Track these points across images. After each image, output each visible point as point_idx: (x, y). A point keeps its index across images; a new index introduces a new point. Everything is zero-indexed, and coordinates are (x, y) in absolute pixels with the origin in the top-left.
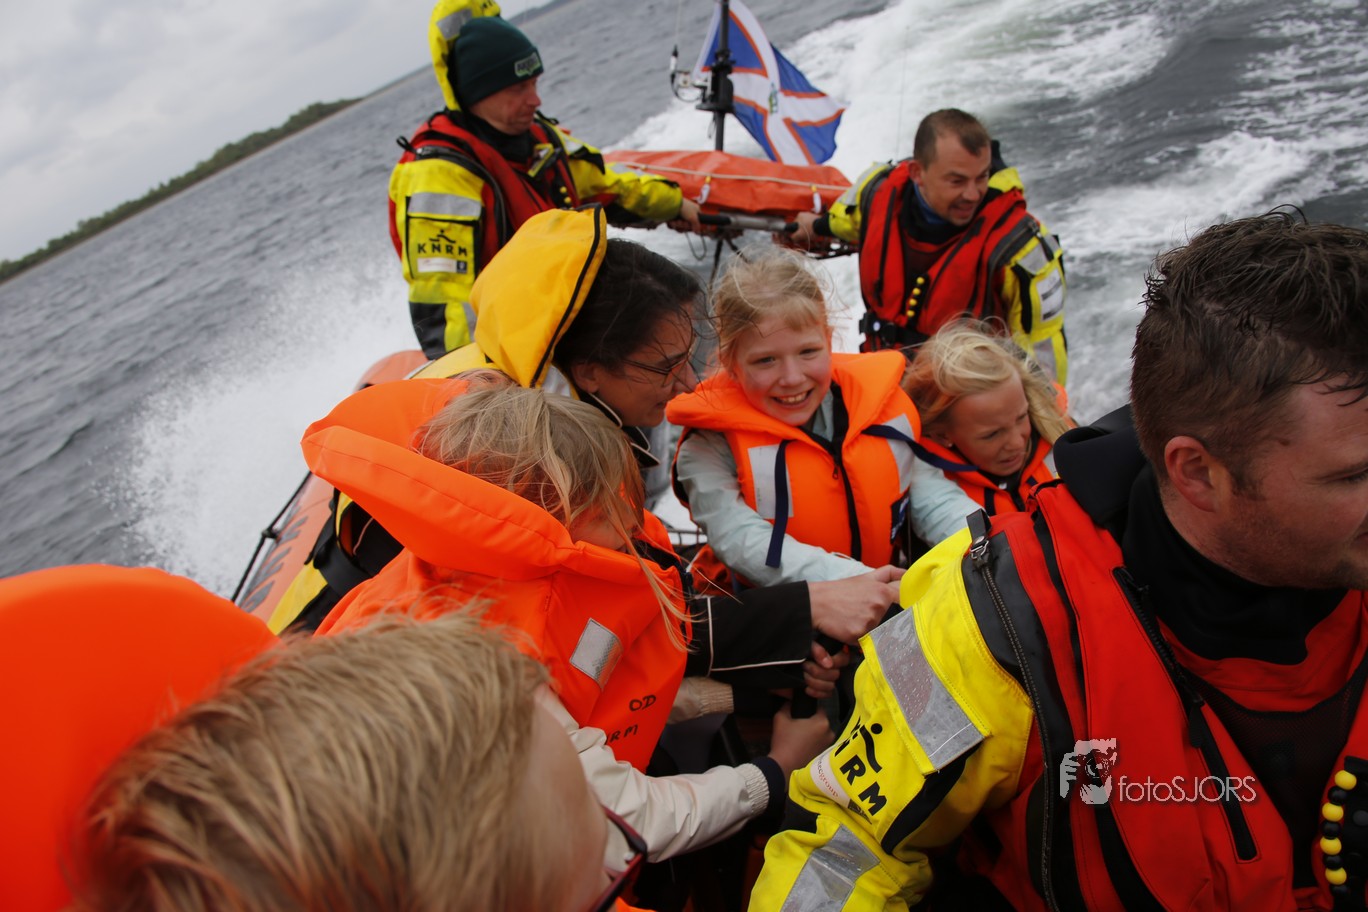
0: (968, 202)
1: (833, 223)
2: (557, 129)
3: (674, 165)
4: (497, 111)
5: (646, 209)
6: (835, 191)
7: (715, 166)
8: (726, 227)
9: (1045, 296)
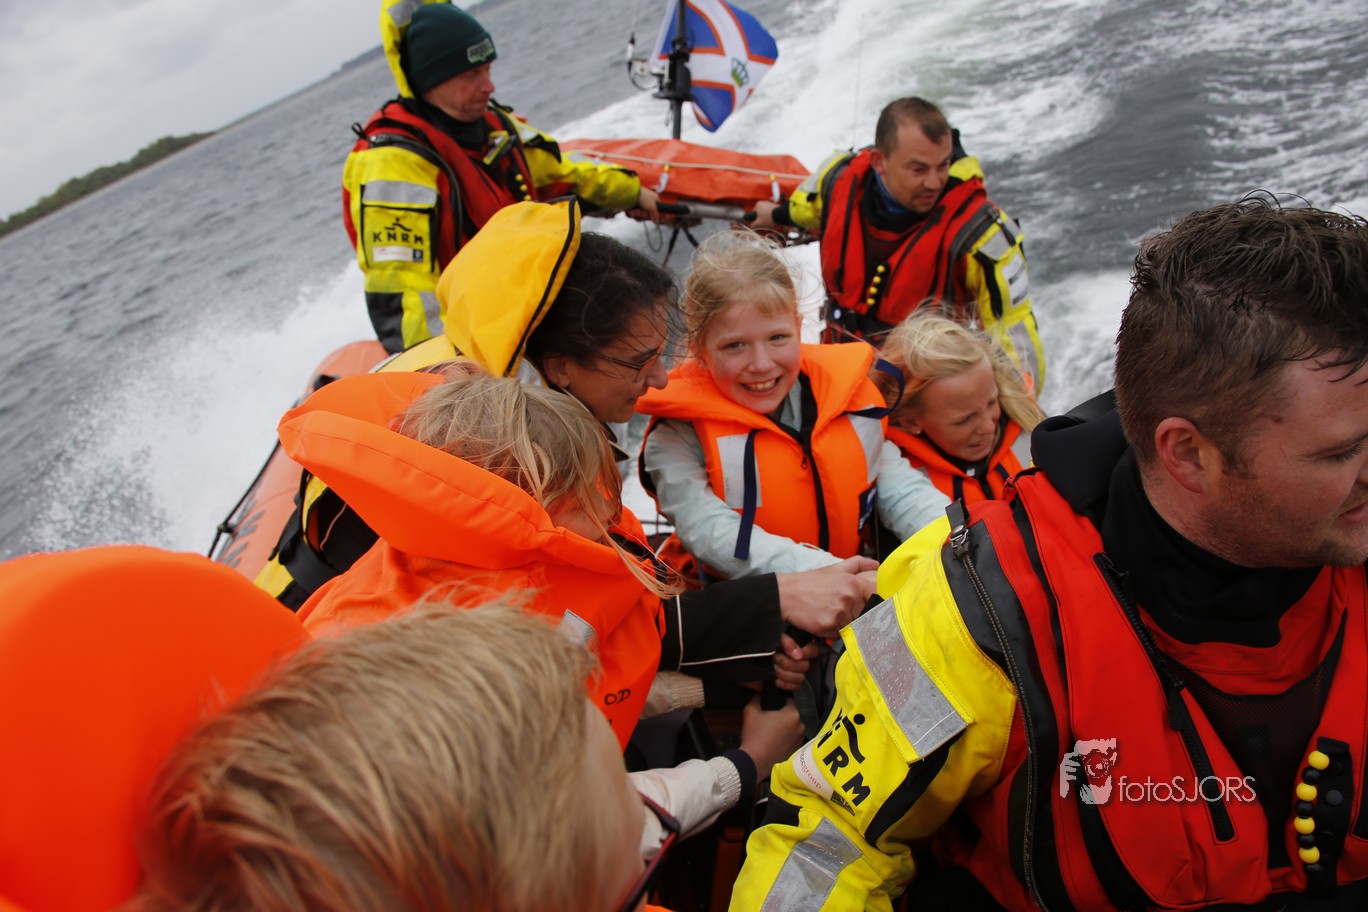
0: (930, 190)
1: (793, 211)
2: (512, 117)
3: (632, 153)
4: (450, 97)
5: (603, 198)
6: (793, 180)
7: (673, 154)
8: (686, 216)
9: (1011, 281)
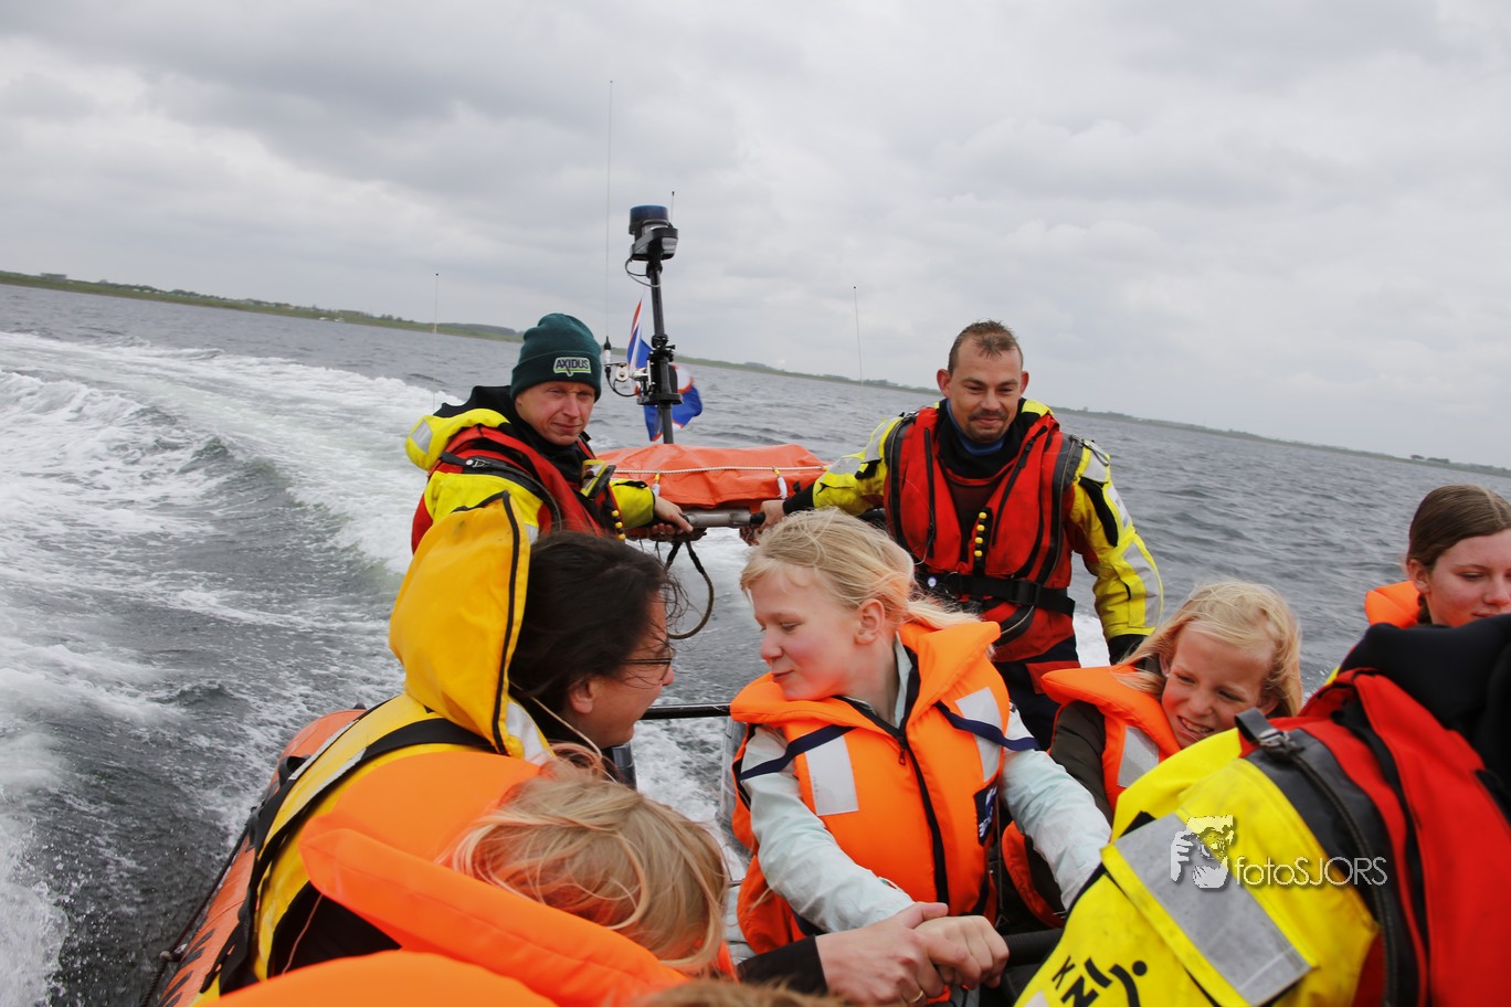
6: (801, 472)
7: (666, 460)
